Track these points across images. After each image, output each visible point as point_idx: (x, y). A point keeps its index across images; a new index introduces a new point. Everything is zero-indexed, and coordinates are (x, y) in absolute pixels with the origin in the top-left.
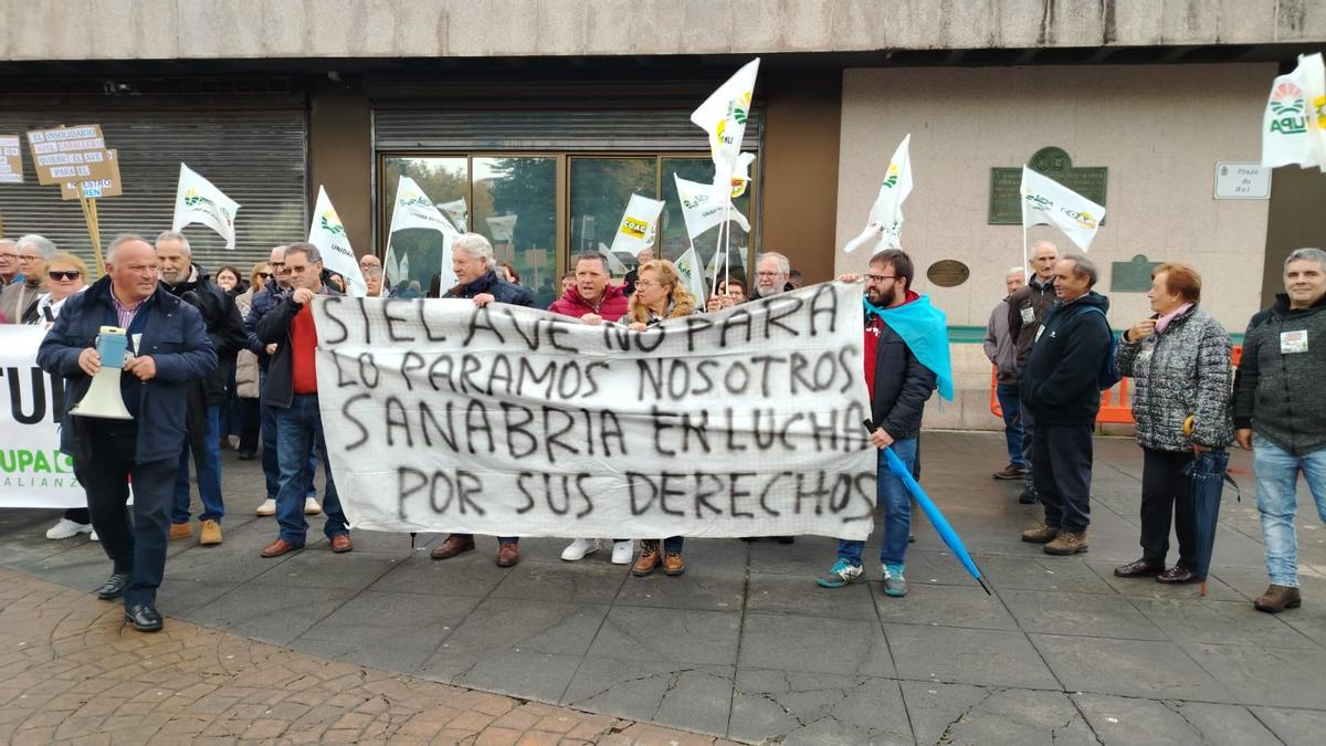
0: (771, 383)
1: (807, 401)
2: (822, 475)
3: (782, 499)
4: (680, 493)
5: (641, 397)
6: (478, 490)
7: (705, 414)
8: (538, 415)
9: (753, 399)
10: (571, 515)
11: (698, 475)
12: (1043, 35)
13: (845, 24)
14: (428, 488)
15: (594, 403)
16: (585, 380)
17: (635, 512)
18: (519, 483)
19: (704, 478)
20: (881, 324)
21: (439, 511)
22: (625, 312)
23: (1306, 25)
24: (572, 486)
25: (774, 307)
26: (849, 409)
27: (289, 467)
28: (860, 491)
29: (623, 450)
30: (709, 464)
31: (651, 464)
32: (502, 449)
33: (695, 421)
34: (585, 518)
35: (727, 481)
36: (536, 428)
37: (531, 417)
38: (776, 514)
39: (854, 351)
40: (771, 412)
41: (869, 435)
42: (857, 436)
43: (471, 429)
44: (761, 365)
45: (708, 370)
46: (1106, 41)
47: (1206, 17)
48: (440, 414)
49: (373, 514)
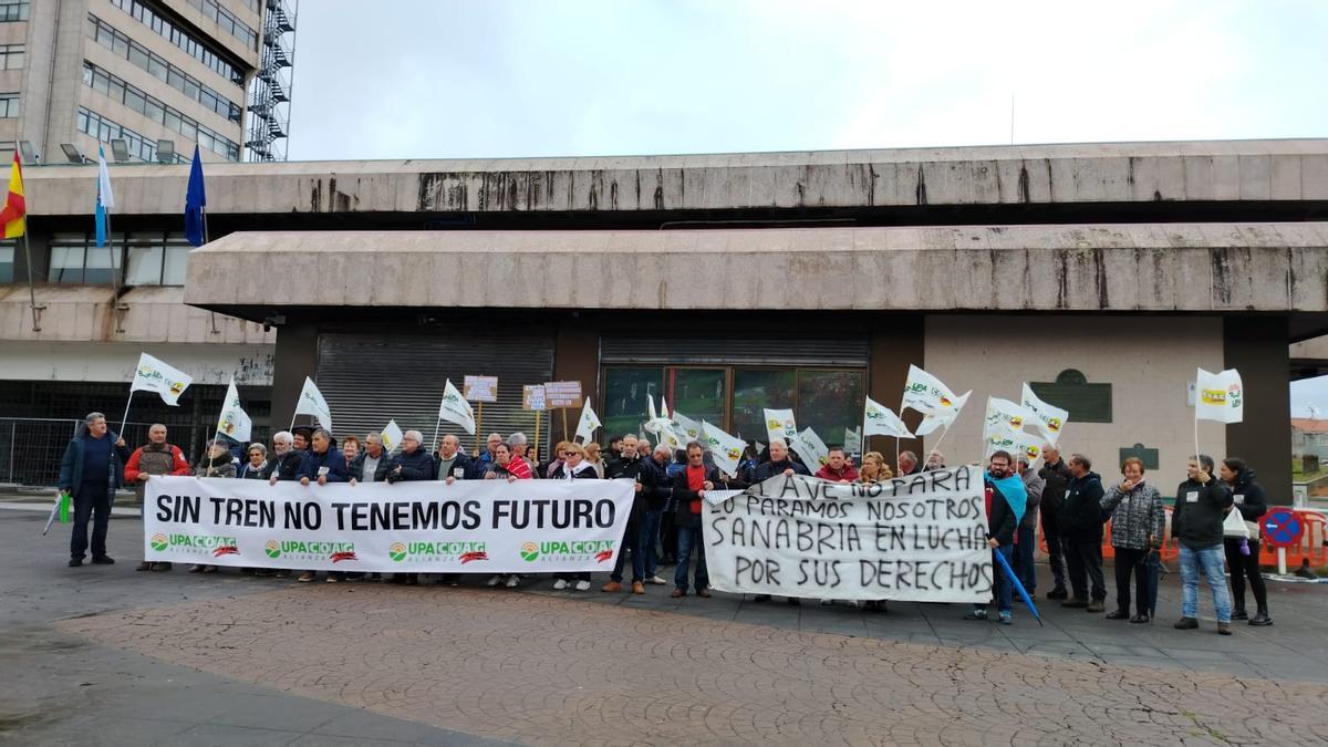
0: (936, 513)
1: (955, 522)
2: (964, 564)
3: (943, 578)
4: (889, 573)
5: (869, 518)
6: (777, 571)
7: (903, 527)
8: (815, 528)
9: (928, 520)
10: (828, 586)
11: (899, 562)
12: (1060, 302)
13: (928, 293)
14: (751, 569)
15: (845, 521)
16: (840, 512)
17: (863, 584)
18: (801, 566)
19: (902, 564)
20: (994, 487)
21: (756, 582)
22: (857, 477)
23: (1232, 300)
24: (830, 568)
25: (937, 476)
26: (977, 528)
27: (685, 552)
28: (984, 575)
29: (859, 548)
30: (904, 556)
31: (874, 556)
32: (794, 546)
33: (898, 530)
34: (836, 587)
35: (914, 566)
36: (814, 535)
37: (811, 529)
38: (940, 588)
39: (980, 499)
40: (937, 528)
41: (988, 541)
42: (982, 541)
43: (778, 535)
44: (931, 504)
45: (903, 507)
46: (1102, 306)
47: (1165, 293)
48: (763, 526)
49: (724, 581)
